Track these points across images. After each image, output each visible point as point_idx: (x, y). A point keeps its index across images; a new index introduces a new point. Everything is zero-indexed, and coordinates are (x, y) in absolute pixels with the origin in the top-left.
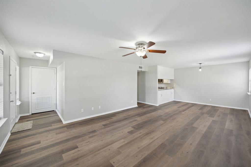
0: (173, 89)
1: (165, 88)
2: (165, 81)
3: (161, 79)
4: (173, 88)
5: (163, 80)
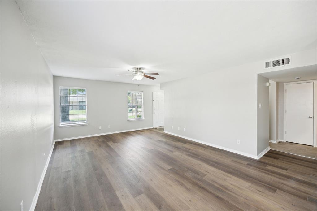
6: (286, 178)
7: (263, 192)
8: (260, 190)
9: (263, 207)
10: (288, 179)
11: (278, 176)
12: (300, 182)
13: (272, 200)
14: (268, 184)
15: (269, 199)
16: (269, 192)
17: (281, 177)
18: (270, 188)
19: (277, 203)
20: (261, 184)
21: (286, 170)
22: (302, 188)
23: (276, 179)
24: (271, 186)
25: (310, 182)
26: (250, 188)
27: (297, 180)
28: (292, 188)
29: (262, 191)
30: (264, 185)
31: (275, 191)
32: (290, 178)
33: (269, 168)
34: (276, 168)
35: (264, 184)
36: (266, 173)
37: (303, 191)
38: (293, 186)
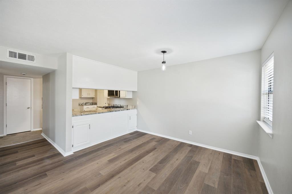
0: (136, 110)
1: (125, 107)
2: (122, 95)
3: (116, 90)
4: (135, 107)
5: (119, 91)
6: (41, 162)
7: (40, 184)
8: (37, 184)
9: (53, 192)
10: (43, 161)
11: (35, 164)
12: (50, 158)
13: (51, 182)
14: (36, 175)
15: (50, 183)
16: (43, 179)
17: (37, 163)
18: (40, 176)
19: (56, 180)
20: (31, 180)
21: (34, 156)
22: (56, 160)
23: (37, 167)
24: (39, 174)
25: (54, 154)
26: (26, 191)
27: (48, 158)
28: (51, 164)
29: (38, 183)
30: (35, 178)
31: (46, 175)
32: (42, 159)
33: (19, 163)
34: (26, 160)
35: (33, 177)
36: (22, 169)
37: (57, 161)
38: (51, 163)
